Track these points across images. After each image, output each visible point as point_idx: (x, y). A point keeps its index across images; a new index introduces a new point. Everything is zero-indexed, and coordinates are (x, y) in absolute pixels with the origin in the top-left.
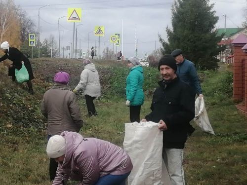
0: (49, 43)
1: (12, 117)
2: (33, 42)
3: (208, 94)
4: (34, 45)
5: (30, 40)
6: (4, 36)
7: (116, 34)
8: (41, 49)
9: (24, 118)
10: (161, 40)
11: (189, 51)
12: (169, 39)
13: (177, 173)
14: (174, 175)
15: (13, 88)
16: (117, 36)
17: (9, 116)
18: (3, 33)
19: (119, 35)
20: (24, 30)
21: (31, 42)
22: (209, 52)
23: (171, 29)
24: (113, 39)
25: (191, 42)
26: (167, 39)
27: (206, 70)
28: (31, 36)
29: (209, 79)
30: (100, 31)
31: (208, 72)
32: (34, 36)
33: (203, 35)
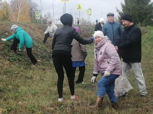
0: (47, 17)
1: (40, 56)
2: (38, 16)
3: (150, 39)
4: (39, 18)
5: (36, 15)
6: (20, 14)
7: (89, 9)
8: (43, 21)
9: (46, 57)
10: (118, 11)
11: (136, 16)
12: (123, 10)
13: (139, 76)
14: (137, 77)
15: (37, 41)
16: (90, 10)
17: (38, 56)
18: (20, 12)
19: (91, 9)
20: (31, 9)
21: (37, 16)
22: (149, 16)
23: (124, 3)
24: (87, 12)
25: (137, 10)
26: (122, 10)
27: (148, 26)
28: (36, 13)
29: (150, 31)
30: (79, 8)
31: (150, 27)
32: (38, 13)
33: (144, 6)
